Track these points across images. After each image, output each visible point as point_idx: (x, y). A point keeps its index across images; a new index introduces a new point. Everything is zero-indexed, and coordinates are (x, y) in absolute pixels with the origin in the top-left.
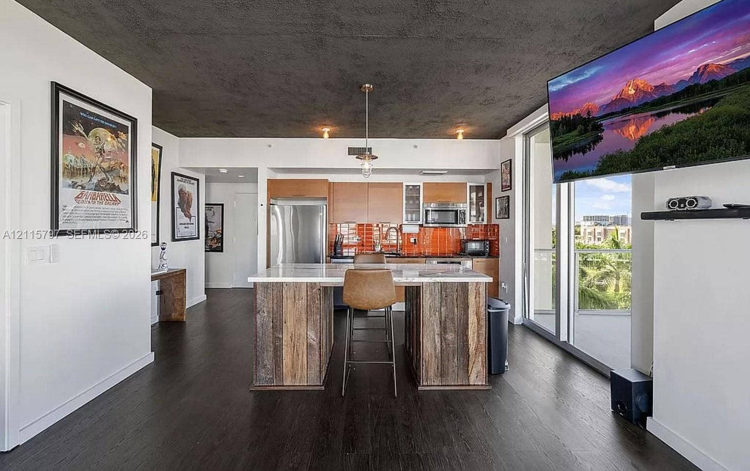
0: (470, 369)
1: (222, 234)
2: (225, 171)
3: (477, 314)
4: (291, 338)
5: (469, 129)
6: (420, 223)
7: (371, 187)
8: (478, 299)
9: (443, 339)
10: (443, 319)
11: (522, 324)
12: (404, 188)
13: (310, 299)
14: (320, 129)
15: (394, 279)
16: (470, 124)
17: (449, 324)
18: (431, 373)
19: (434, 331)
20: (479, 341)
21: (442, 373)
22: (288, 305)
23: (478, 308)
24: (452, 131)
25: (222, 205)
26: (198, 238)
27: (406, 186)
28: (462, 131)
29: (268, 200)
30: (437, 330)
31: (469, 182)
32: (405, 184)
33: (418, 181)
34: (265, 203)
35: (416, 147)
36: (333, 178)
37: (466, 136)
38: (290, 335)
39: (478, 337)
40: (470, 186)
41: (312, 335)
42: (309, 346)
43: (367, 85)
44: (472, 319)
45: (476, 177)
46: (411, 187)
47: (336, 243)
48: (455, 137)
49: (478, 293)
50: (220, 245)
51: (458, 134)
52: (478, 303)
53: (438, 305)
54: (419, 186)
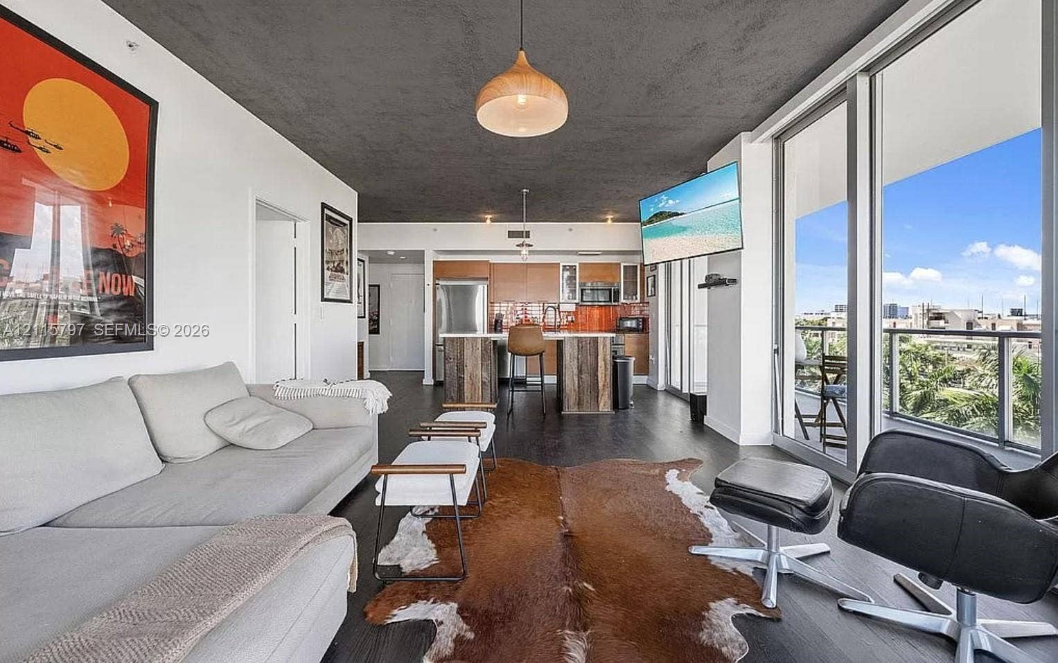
0: (599, 399)
1: (378, 316)
2: (392, 253)
3: (605, 360)
4: (470, 377)
5: (617, 216)
6: (577, 301)
7: (530, 267)
8: (605, 349)
9: (580, 378)
10: (580, 364)
11: (665, 390)
12: (561, 268)
13: (484, 350)
14: (483, 216)
15: (544, 335)
16: (617, 212)
17: (584, 368)
18: (571, 403)
19: (573, 372)
20: (605, 380)
21: (579, 404)
22: (468, 352)
23: (605, 355)
24: (603, 217)
25: (379, 286)
26: (364, 317)
27: (563, 266)
28: (612, 217)
29: (434, 281)
30: (576, 371)
31: (623, 262)
32: (561, 265)
33: (575, 261)
34: (431, 284)
35: (570, 230)
36: (493, 259)
37: (614, 220)
38: (469, 375)
39: (605, 376)
40: (624, 266)
41: (485, 375)
42: (483, 383)
43: (524, 190)
44: (601, 363)
45: (629, 257)
46: (568, 268)
47: (496, 321)
48: (605, 220)
49: (605, 346)
50: (376, 327)
51: (608, 219)
52: (605, 353)
53: (576, 353)
54: (575, 266)
